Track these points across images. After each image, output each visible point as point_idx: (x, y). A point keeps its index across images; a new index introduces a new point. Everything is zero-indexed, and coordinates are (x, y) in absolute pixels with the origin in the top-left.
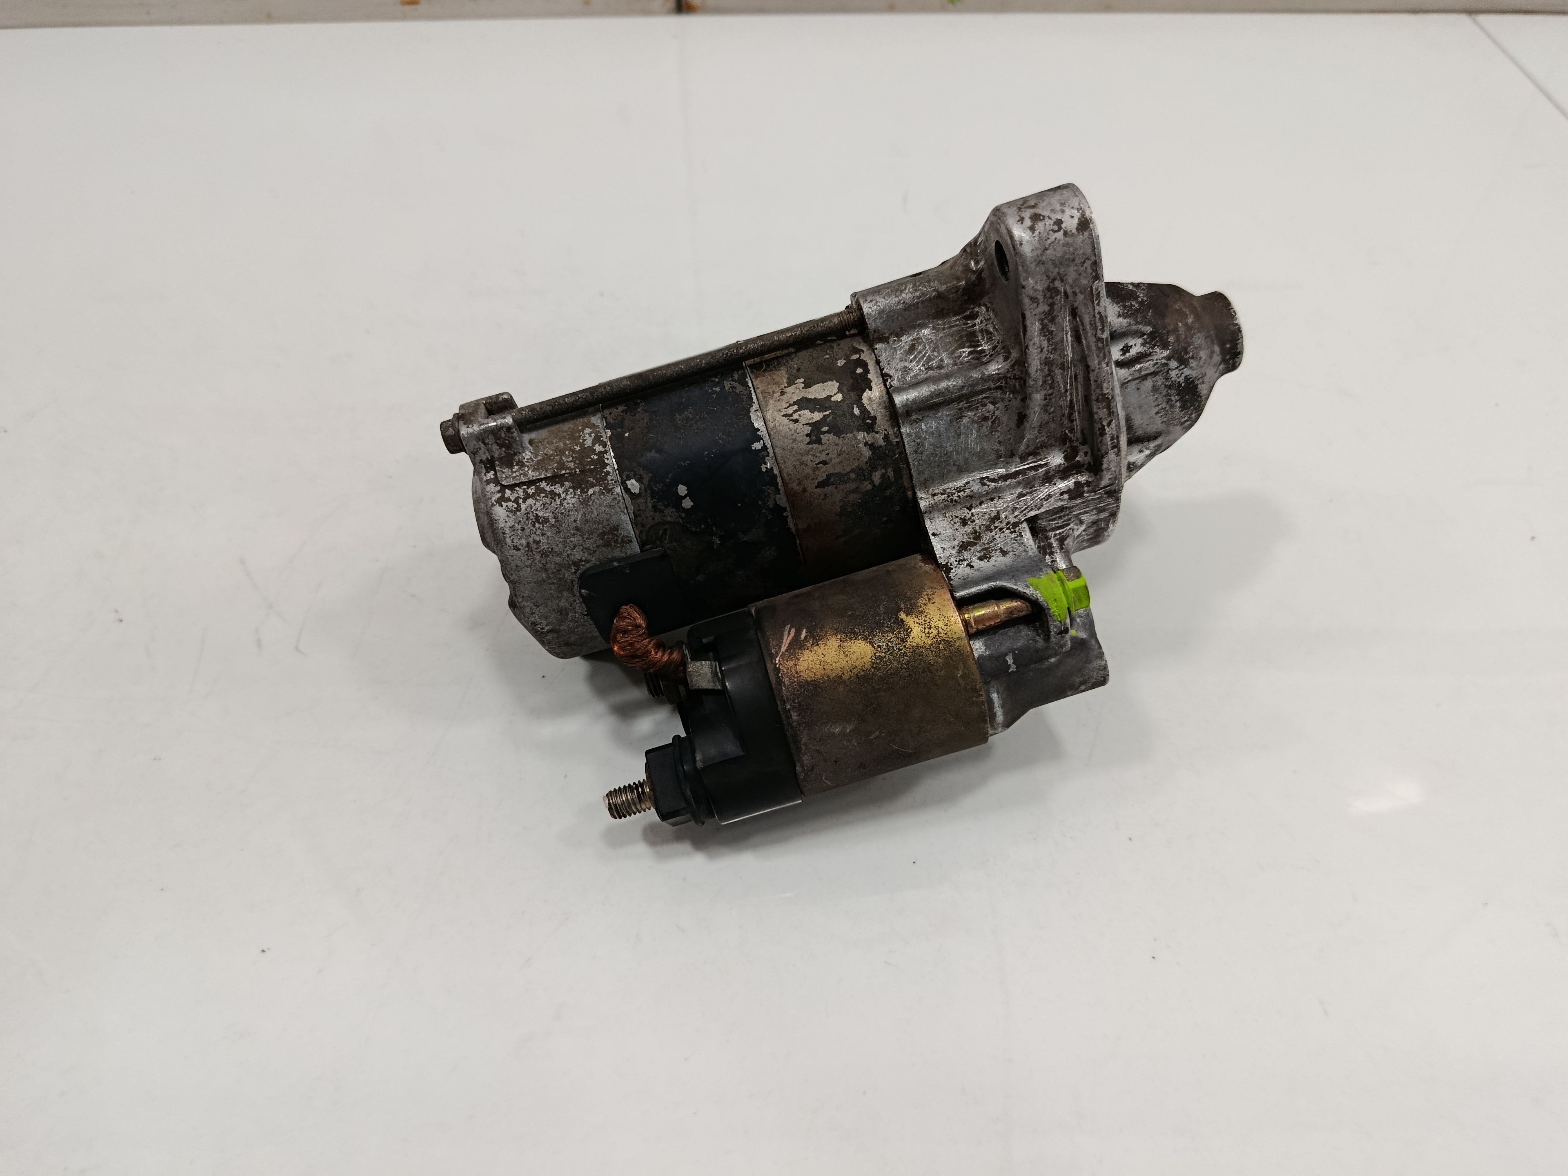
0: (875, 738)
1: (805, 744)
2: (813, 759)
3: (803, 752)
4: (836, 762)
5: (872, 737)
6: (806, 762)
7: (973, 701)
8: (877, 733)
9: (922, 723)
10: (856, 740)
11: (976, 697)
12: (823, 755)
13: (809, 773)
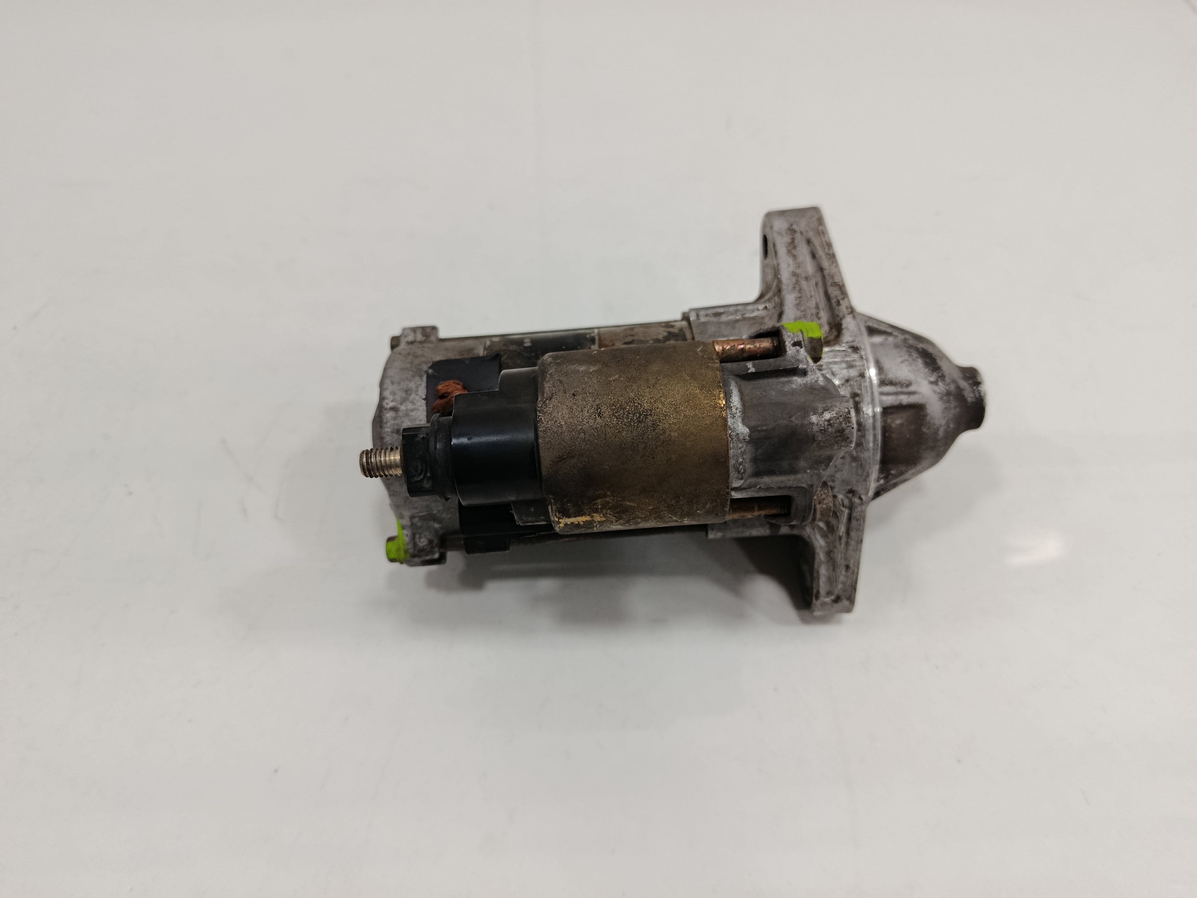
0: (614, 381)
1: (551, 374)
2: (554, 387)
3: (547, 379)
4: (574, 395)
5: (611, 379)
6: (547, 389)
7: (709, 366)
8: (617, 376)
9: (660, 376)
10: (597, 379)
11: (712, 363)
12: (564, 385)
13: (547, 402)
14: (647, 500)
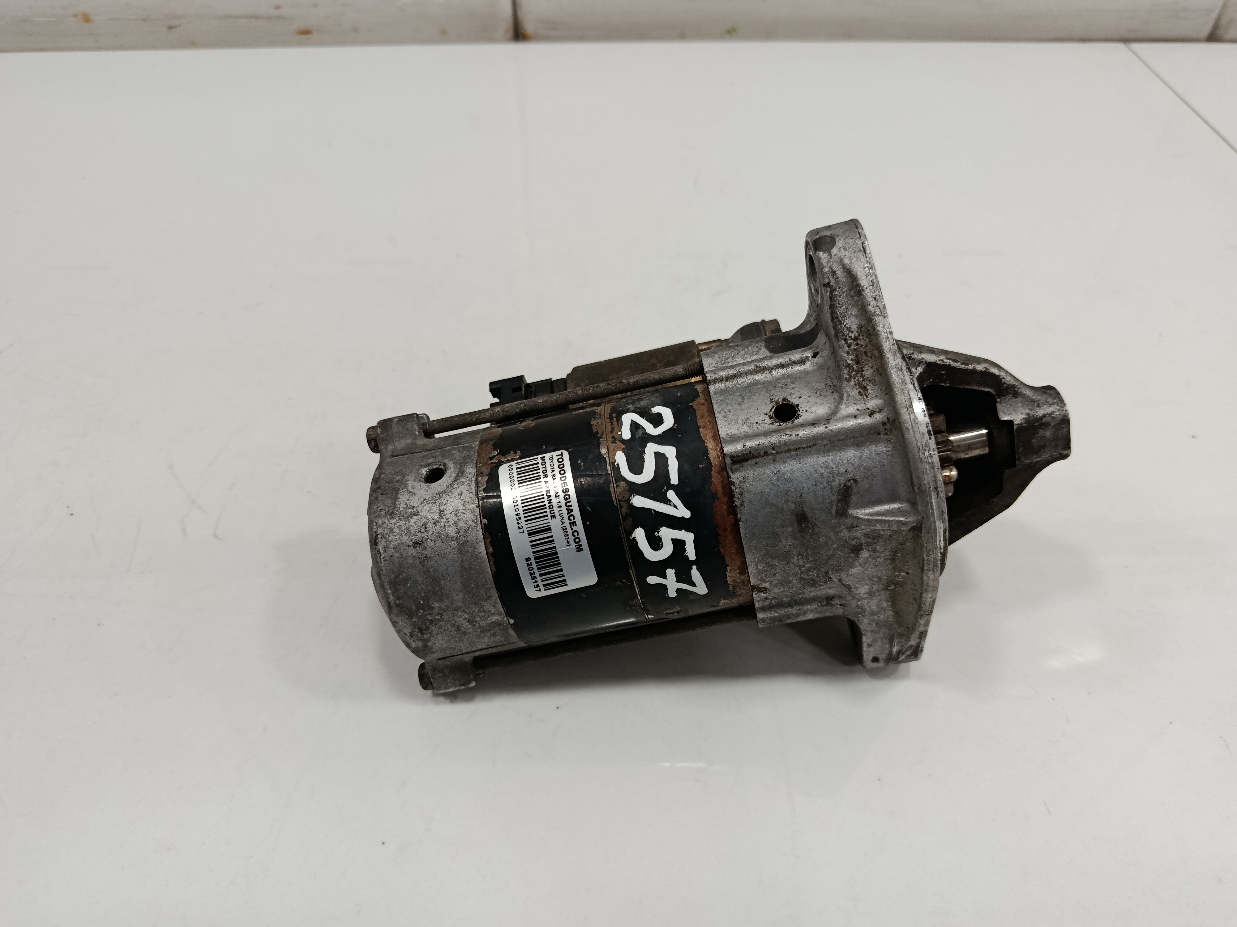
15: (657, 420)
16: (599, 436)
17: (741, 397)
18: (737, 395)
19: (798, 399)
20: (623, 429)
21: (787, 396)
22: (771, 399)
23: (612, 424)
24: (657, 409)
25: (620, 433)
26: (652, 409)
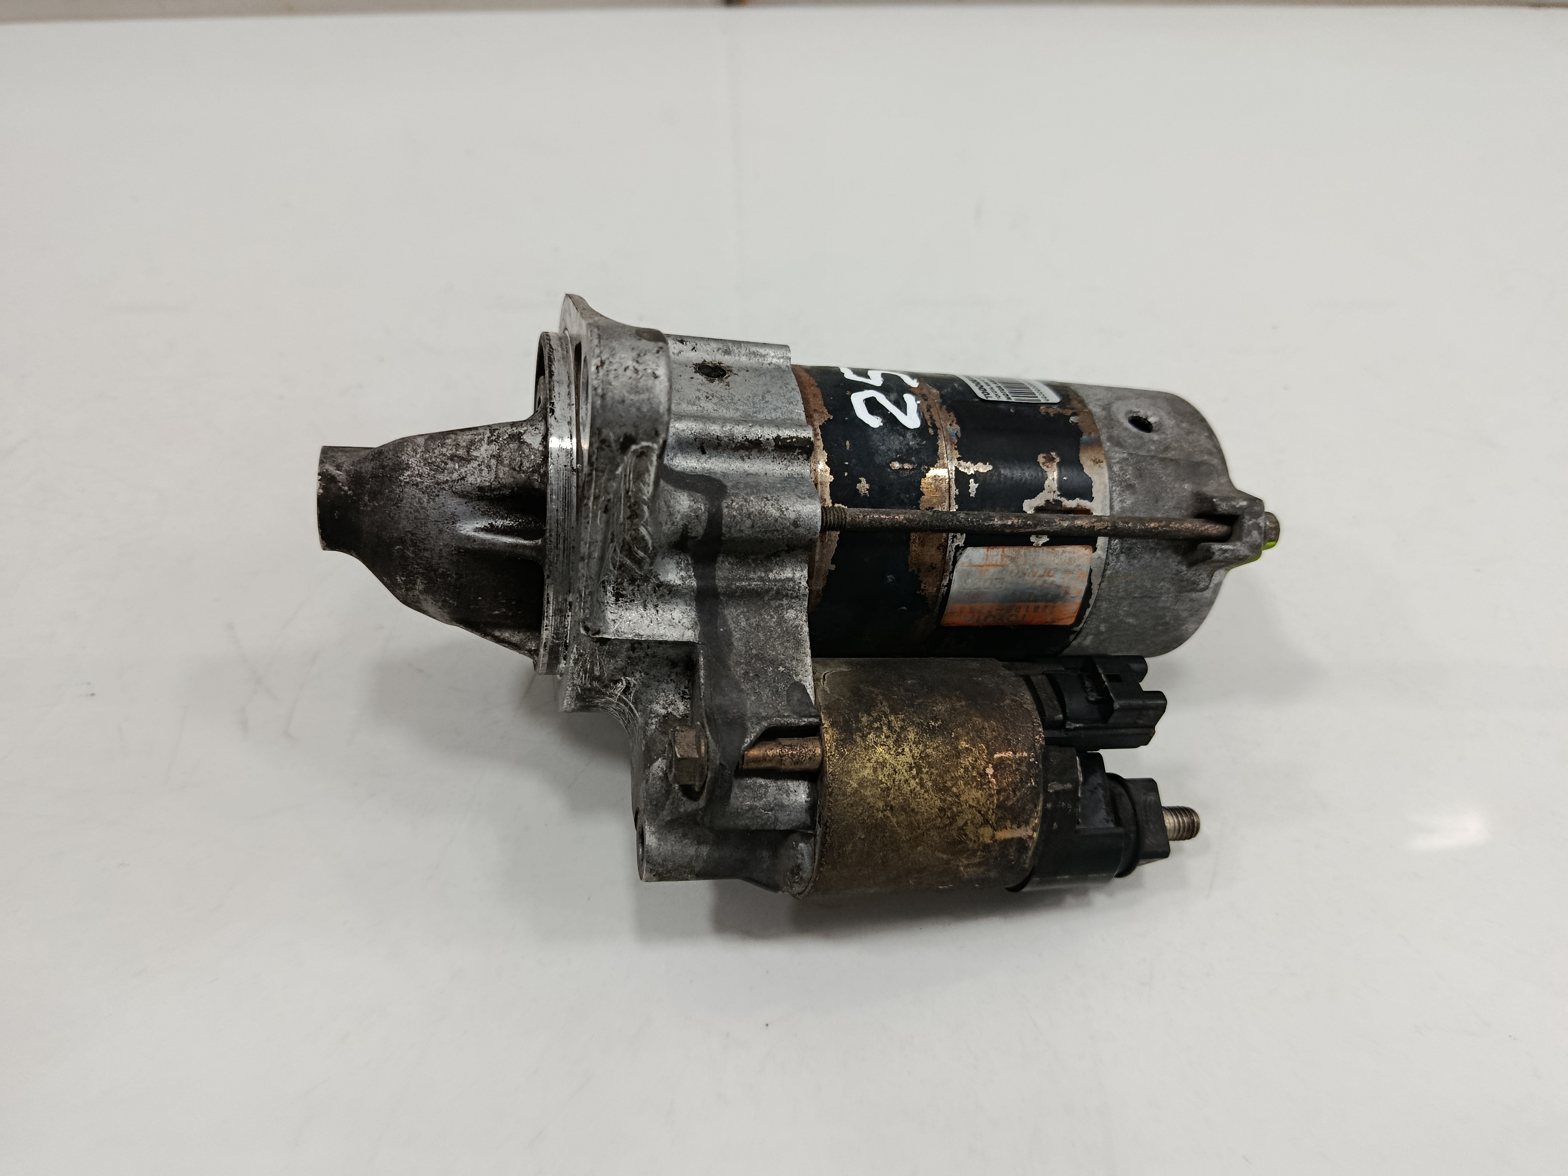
14: (921, 860)
15: (872, 406)
16: (945, 407)
17: (767, 400)
18: (771, 404)
19: (695, 378)
20: (916, 406)
21: (708, 384)
22: (729, 386)
23: (931, 417)
24: (875, 422)
25: (919, 402)
26: (882, 424)
